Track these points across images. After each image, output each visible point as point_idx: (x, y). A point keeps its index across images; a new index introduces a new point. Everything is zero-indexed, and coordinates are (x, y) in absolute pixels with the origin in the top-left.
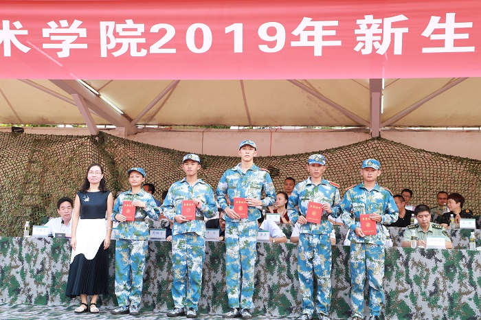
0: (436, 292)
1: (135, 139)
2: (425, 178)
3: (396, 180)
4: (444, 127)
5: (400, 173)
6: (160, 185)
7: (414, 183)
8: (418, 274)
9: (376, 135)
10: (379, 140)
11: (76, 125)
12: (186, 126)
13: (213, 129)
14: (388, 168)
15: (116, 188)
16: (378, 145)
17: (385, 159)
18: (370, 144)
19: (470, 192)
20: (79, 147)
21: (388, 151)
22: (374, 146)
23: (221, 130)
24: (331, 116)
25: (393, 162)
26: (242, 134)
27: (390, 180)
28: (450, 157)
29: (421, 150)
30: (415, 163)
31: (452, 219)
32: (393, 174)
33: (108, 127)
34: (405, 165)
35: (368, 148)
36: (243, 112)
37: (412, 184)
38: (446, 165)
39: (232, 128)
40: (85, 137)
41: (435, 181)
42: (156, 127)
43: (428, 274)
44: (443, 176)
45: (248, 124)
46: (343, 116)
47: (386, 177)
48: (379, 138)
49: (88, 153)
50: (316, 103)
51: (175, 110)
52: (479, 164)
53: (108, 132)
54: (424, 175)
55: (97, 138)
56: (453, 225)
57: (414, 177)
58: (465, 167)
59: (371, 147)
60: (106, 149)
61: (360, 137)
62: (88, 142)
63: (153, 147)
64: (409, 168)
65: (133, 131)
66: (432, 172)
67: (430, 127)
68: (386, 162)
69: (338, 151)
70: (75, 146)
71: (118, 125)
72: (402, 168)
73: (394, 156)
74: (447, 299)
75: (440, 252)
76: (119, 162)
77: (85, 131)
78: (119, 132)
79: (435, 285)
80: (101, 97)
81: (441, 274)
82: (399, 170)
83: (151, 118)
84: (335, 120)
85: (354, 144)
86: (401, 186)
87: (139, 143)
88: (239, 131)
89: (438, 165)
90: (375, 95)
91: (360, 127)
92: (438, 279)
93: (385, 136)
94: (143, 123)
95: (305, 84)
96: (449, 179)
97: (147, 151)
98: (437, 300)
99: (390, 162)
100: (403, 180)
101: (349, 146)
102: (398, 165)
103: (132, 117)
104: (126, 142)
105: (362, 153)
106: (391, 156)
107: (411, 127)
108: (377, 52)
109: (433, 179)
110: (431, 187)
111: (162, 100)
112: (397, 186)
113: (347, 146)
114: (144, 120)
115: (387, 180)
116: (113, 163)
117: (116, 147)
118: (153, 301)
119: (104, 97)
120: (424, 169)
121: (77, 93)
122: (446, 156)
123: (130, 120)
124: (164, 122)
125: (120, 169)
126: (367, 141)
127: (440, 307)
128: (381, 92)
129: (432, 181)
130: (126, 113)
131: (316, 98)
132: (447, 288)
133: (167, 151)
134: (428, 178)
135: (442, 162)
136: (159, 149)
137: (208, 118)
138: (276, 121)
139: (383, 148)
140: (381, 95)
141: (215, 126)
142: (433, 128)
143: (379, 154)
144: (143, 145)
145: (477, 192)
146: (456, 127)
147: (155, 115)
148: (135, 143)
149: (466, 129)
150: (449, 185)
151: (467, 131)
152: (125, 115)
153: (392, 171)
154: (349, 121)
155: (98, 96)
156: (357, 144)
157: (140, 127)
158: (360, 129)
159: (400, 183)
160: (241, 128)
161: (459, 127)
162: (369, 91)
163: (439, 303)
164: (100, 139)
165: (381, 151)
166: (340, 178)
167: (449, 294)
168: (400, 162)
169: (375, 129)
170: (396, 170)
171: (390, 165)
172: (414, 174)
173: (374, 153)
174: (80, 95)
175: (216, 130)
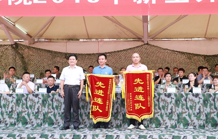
0: (171, 113)
1: (33, 46)
2: (168, 62)
3: (156, 63)
4: (176, 38)
5: (157, 60)
6: (46, 68)
7: (163, 64)
8: (164, 105)
9: (146, 42)
10: (148, 45)
11: (4, 40)
12: (58, 40)
13: (71, 41)
14: (152, 57)
15: (25, 70)
16: (147, 47)
17: (150, 53)
18: (143, 47)
19: (188, 67)
20: (5, 50)
21: (152, 50)
22: (145, 47)
23: (75, 41)
24: (126, 34)
25: (154, 55)
26: (85, 43)
27: (153, 63)
28: (179, 52)
29: (166, 49)
30: (164, 55)
31: (179, 80)
32: (154, 60)
33: (20, 40)
34: (159, 56)
35: (142, 49)
36: (85, 32)
37: (163, 65)
38: (177, 56)
39: (80, 40)
40: (8, 45)
41: (173, 63)
42: (44, 40)
43: (168, 105)
44: (176, 61)
45: (87, 38)
46: (132, 34)
47: (151, 62)
48: (147, 44)
49: (10, 53)
50: (119, 28)
51: (53, 32)
52: (191, 55)
53: (20, 43)
54: (168, 60)
55: (14, 46)
56: (180, 82)
57: (163, 61)
58: (186, 56)
59: (144, 48)
60: (19, 51)
61: (140, 44)
62: (10, 48)
63: (42, 50)
64: (161, 57)
65: (32, 42)
66: (171, 59)
67: (170, 38)
68: (151, 55)
69: (129, 51)
70: (3, 50)
71: (25, 39)
72: (158, 57)
73: (154, 52)
74: (176, 116)
75: (173, 95)
76: (26, 57)
77: (8, 42)
78: (26, 42)
79: (171, 109)
80: (16, 26)
81: (174, 104)
82: (157, 59)
83: (41, 36)
84: (128, 36)
85: (136, 47)
86: (158, 65)
87: (35, 48)
88: (84, 41)
89: (174, 55)
90: (145, 24)
91: (139, 39)
92: (172, 107)
93: (150, 43)
94: (37, 38)
95: (114, 19)
96: (179, 62)
97: (39, 52)
98: (172, 116)
99: (152, 55)
100: (159, 63)
101: (134, 48)
102: (156, 56)
103: (32, 36)
104: (28, 47)
105: (140, 51)
106: (153, 52)
107: (162, 39)
108: (144, 2)
109: (172, 62)
110: (171, 66)
111: (46, 27)
112: (156, 66)
113: (133, 48)
114: (38, 37)
115: (151, 63)
116: (23, 57)
117: (24, 50)
118: (41, 122)
119: (17, 26)
120: (168, 57)
121: (3, 24)
122: (177, 52)
123: (31, 37)
124: (48, 38)
125: (26, 60)
126: (142, 45)
127: (173, 119)
128: (148, 23)
129: (171, 63)
130: (29, 33)
131: (119, 26)
132: (176, 111)
133: (49, 51)
134: (169, 62)
135: (175, 54)
136: (45, 50)
137: (69, 36)
138: (101, 37)
139: (149, 48)
140: (148, 24)
141: (72, 40)
142: (172, 39)
143: (148, 51)
144: (37, 49)
145: (191, 68)
146: (182, 38)
147: (43, 34)
148: (33, 48)
149: (186, 39)
150: (179, 65)
151: (187, 40)
152: (28, 35)
153: (154, 59)
154: (134, 36)
155: (14, 25)
156: (138, 47)
157: (36, 40)
158: (139, 40)
159: (157, 64)
160: (84, 40)
161: (183, 38)
162: (142, 22)
163: (173, 118)
164: (16, 46)
165: (148, 50)
166: (130, 62)
167: (177, 113)
168: (157, 55)
169: (146, 40)
170: (155, 59)
171: (153, 56)
172: (163, 60)
173: (145, 50)
174: (5, 25)
175: (73, 41)
